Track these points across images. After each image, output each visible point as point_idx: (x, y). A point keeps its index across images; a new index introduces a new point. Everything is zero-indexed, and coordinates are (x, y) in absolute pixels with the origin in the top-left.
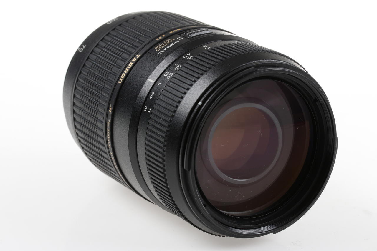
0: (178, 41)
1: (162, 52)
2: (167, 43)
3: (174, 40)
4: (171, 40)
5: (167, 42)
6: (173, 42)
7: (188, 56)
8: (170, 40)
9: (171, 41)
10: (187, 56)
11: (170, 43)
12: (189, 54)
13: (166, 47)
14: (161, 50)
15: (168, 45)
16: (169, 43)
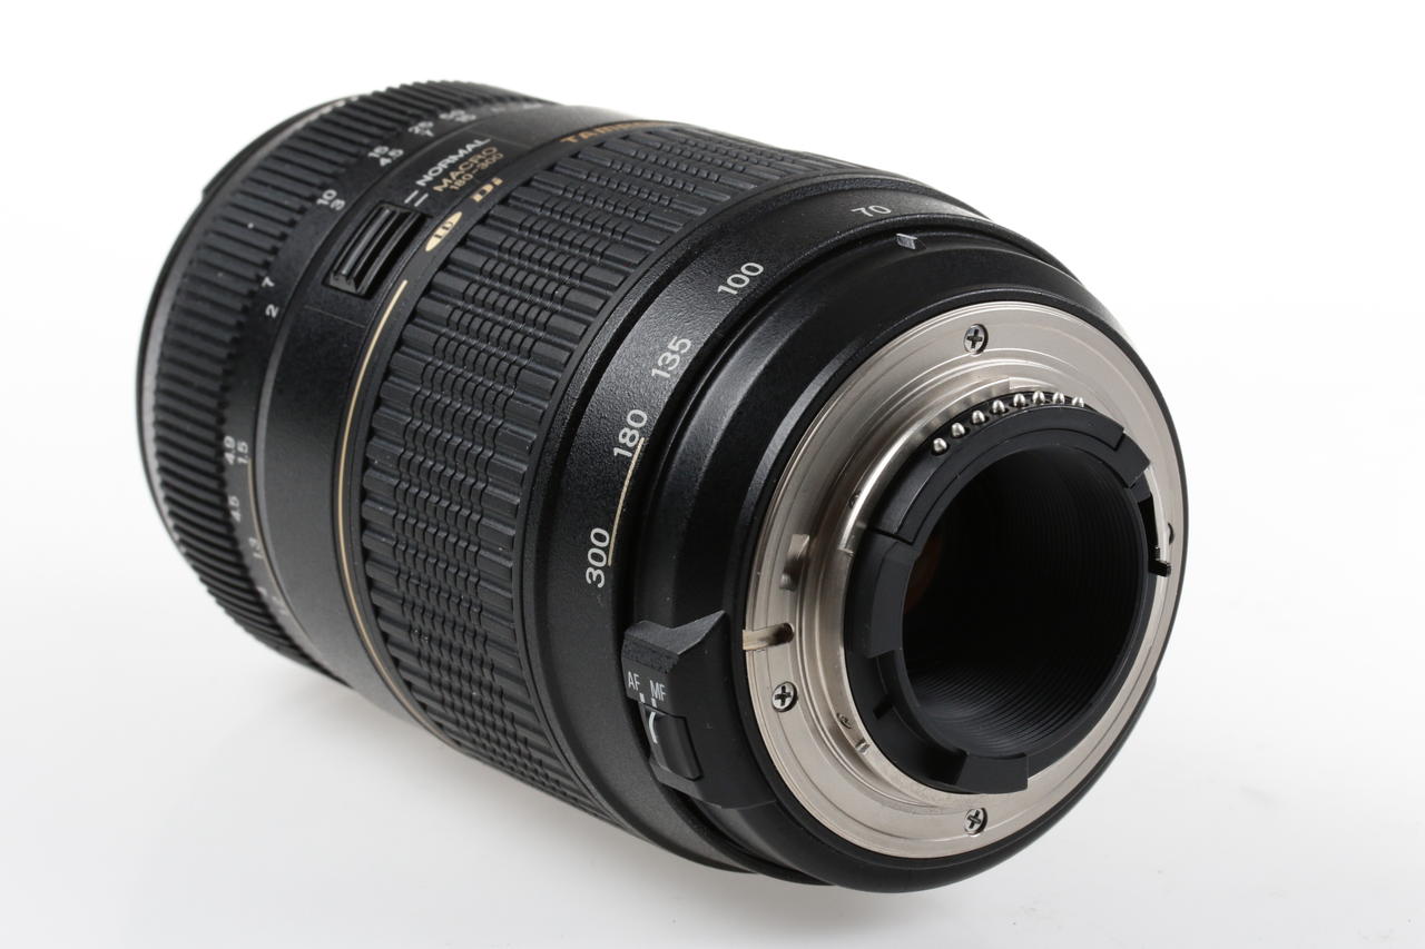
0: (421, 183)
1: (473, 146)
2: (457, 173)
3: (438, 188)
4: (446, 185)
5: (459, 177)
6: (438, 180)
7: (386, 156)
8: (449, 184)
9: (446, 181)
10: (390, 157)
11: (446, 173)
12: (384, 162)
13: (461, 161)
14: (477, 151)
15: (453, 167)
16: (454, 175)
